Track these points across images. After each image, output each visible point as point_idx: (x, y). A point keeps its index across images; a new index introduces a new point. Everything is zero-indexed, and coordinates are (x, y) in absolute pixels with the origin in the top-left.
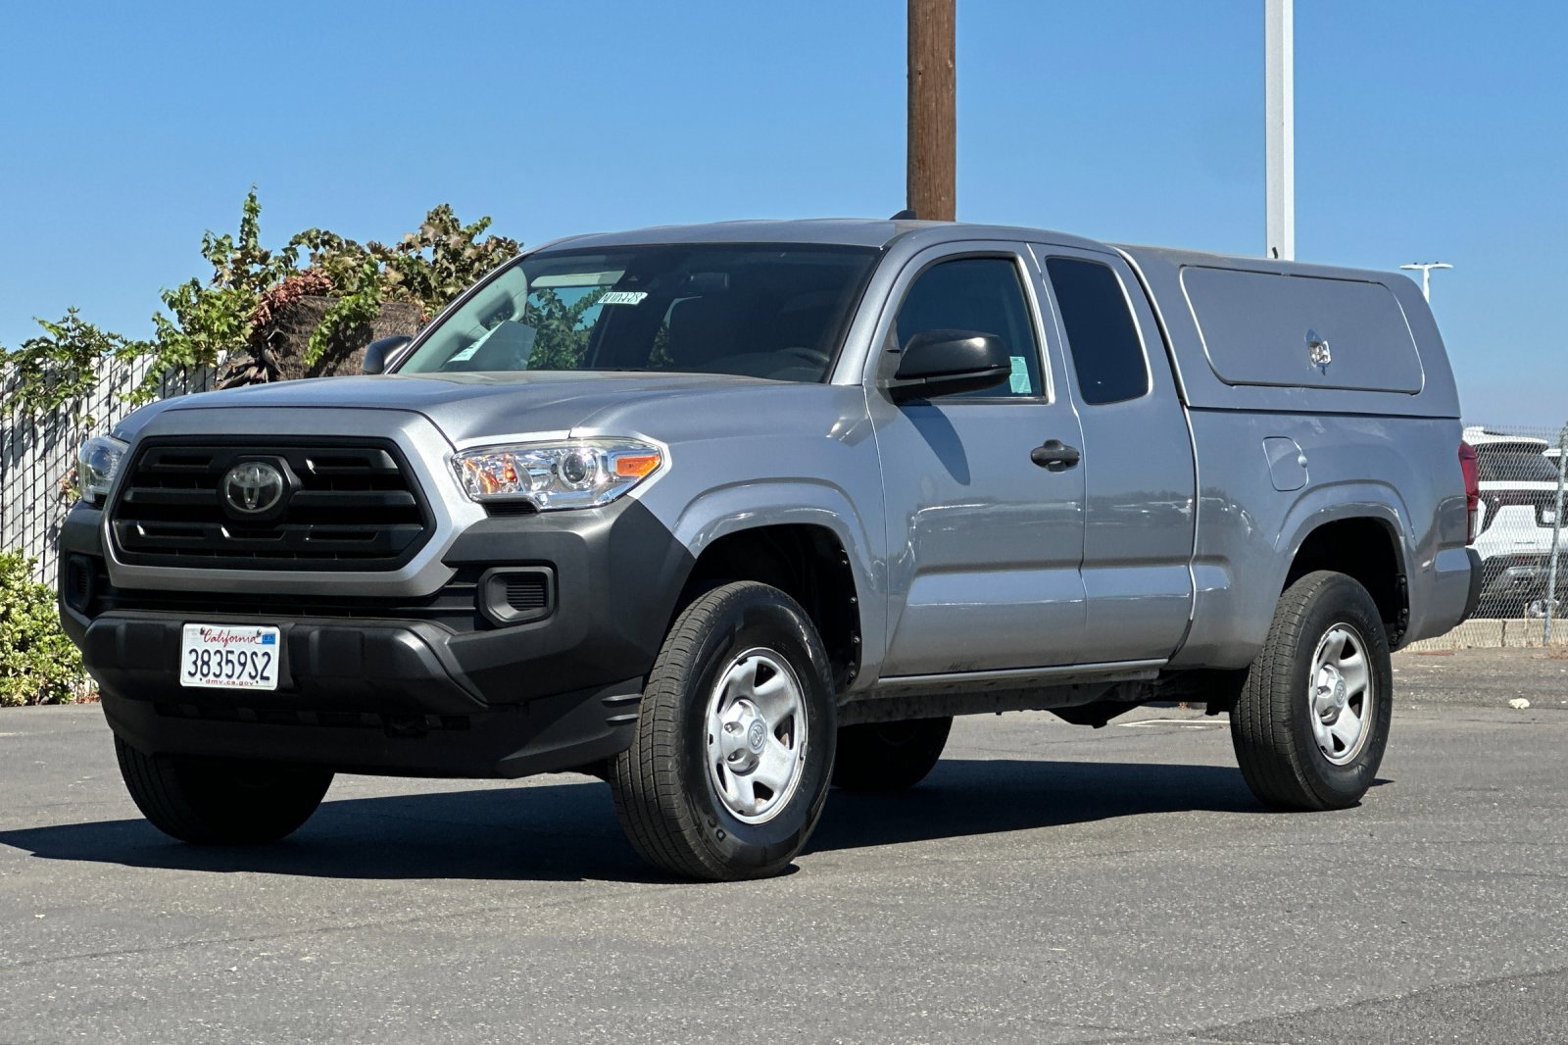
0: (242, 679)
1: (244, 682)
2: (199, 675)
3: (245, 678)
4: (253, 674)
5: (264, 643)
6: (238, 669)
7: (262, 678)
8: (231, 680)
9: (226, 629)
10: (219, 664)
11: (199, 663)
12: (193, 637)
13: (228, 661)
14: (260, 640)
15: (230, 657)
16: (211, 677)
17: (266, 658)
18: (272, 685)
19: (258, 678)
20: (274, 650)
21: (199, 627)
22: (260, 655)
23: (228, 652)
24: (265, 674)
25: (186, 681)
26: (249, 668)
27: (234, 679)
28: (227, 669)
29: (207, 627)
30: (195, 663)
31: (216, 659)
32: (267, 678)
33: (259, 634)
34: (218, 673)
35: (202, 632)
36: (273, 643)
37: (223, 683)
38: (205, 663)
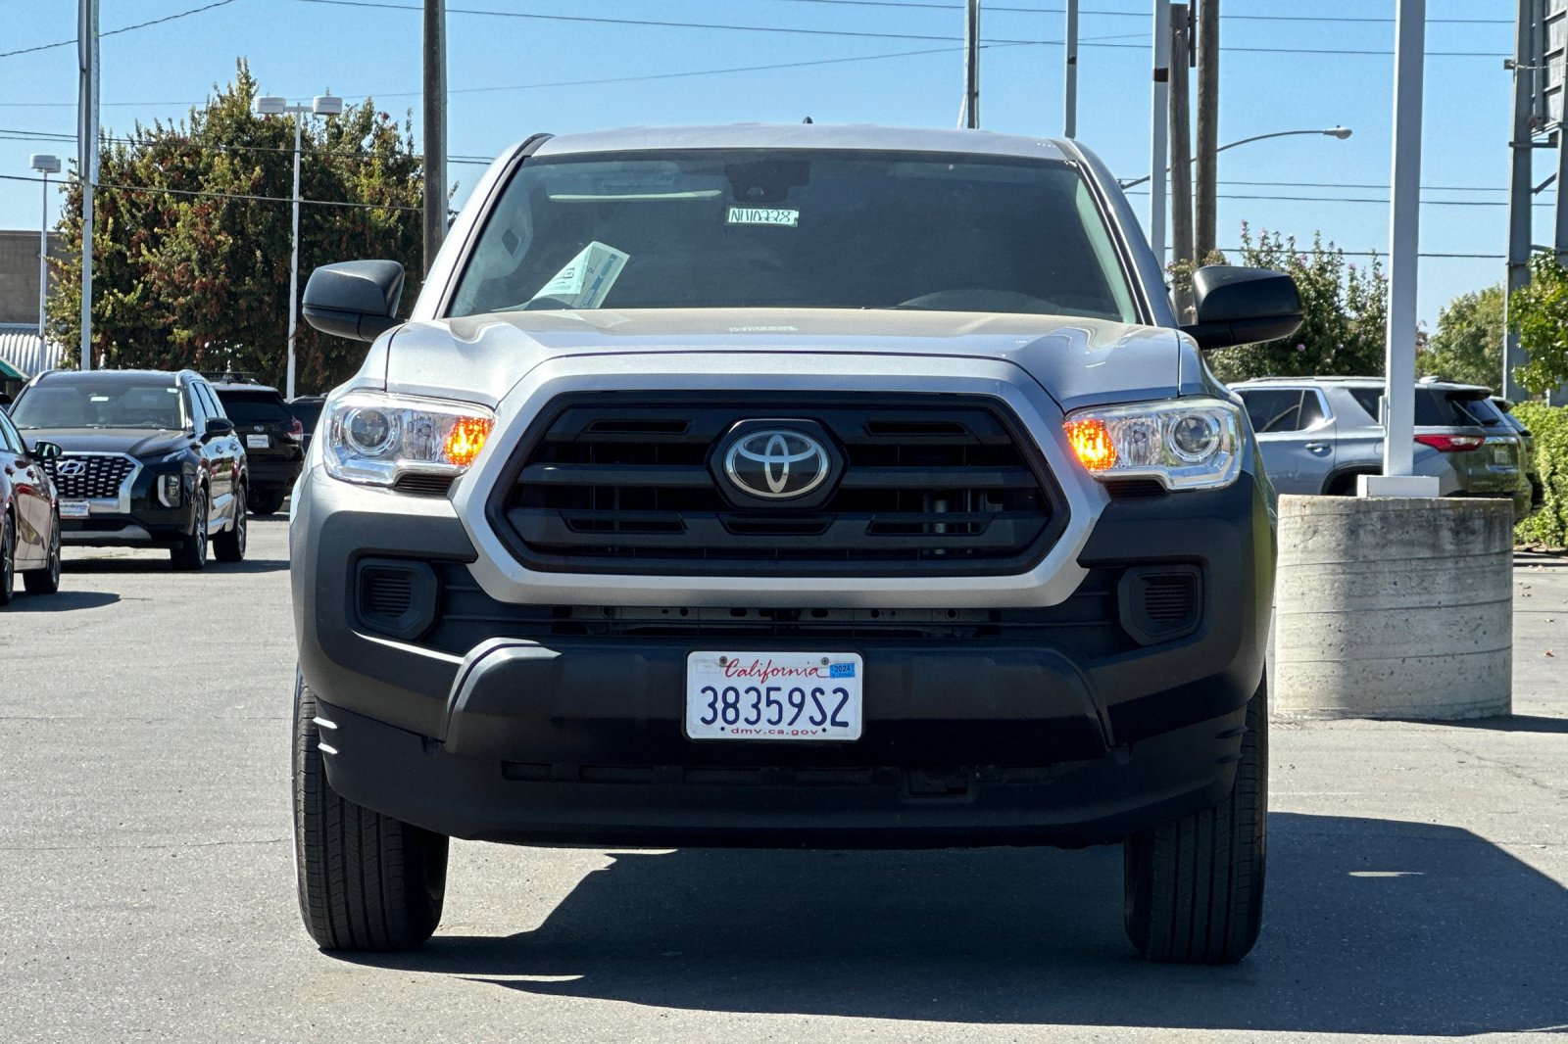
0: (797, 726)
1: (803, 729)
2: (720, 722)
3: (803, 723)
4: (818, 717)
5: (833, 676)
6: (789, 712)
7: (834, 723)
8: (757, 727)
9: (764, 657)
10: (755, 706)
11: (720, 705)
12: (703, 668)
13: (769, 703)
14: (826, 671)
15: (774, 695)
16: (741, 724)
17: (840, 696)
18: (854, 732)
19: (827, 724)
20: (855, 685)
21: (718, 655)
22: (828, 691)
23: (769, 690)
24: (839, 719)
25: (696, 730)
26: (810, 709)
27: (783, 726)
28: (772, 712)
29: (731, 656)
30: (712, 705)
31: (746, 702)
32: (845, 724)
33: (825, 661)
34: (753, 718)
35: (723, 660)
36: (852, 675)
37: (764, 732)
38: (727, 705)
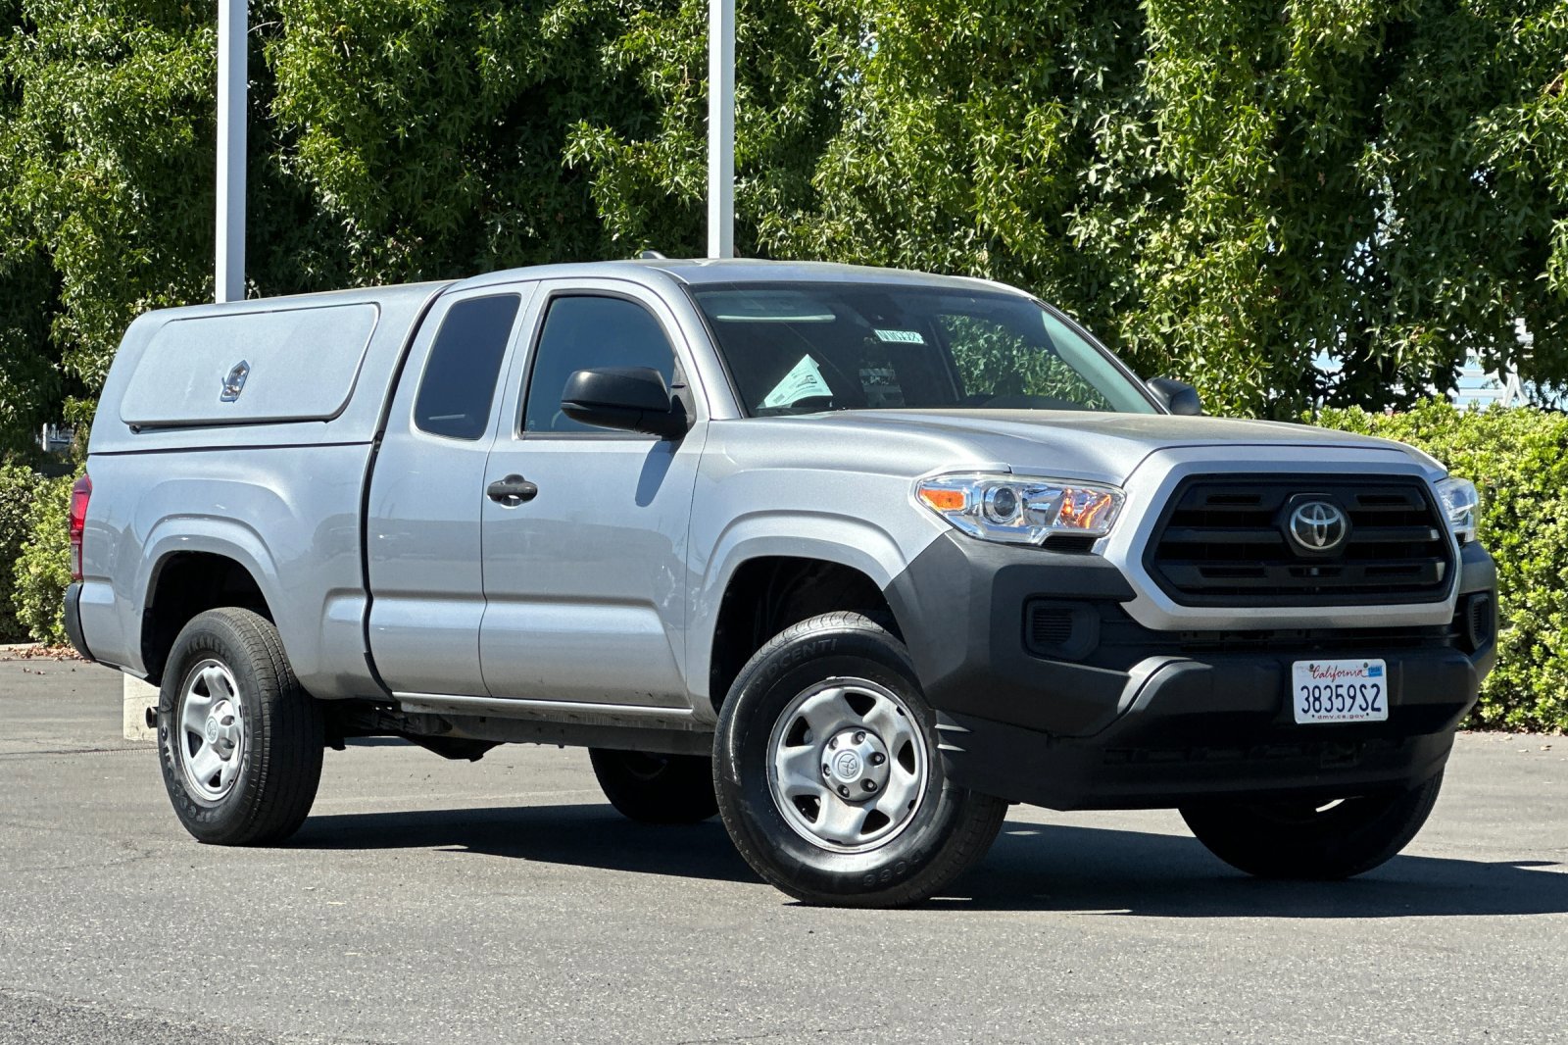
0: (1353, 712)
1: (1357, 715)
2: (1312, 711)
3: (1356, 710)
4: (1364, 706)
5: (1370, 675)
6: (1349, 702)
7: (1373, 709)
8: (1331, 714)
9: (1333, 663)
10: (1330, 699)
11: (1311, 699)
12: (1302, 673)
13: (1337, 696)
14: (1366, 672)
15: (1340, 691)
16: (1323, 712)
17: (1375, 689)
18: (1383, 716)
19: (1369, 711)
20: (1382, 681)
21: (1308, 663)
22: (1369, 686)
23: (1337, 687)
24: (1376, 706)
25: (1300, 718)
26: (1360, 700)
27: (1345, 712)
28: (1338, 703)
29: (1316, 663)
30: (1307, 699)
31: (1326, 694)
32: (1379, 710)
33: (1366, 665)
34: (1329, 708)
35: (1312, 666)
36: (1380, 675)
37: (1335, 718)
38: (1316, 699)
